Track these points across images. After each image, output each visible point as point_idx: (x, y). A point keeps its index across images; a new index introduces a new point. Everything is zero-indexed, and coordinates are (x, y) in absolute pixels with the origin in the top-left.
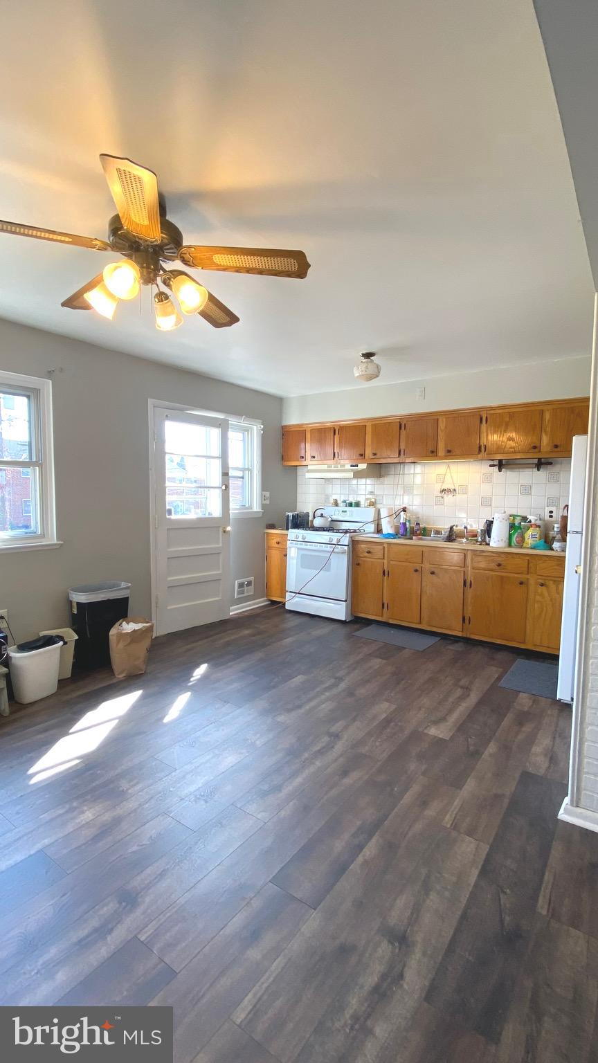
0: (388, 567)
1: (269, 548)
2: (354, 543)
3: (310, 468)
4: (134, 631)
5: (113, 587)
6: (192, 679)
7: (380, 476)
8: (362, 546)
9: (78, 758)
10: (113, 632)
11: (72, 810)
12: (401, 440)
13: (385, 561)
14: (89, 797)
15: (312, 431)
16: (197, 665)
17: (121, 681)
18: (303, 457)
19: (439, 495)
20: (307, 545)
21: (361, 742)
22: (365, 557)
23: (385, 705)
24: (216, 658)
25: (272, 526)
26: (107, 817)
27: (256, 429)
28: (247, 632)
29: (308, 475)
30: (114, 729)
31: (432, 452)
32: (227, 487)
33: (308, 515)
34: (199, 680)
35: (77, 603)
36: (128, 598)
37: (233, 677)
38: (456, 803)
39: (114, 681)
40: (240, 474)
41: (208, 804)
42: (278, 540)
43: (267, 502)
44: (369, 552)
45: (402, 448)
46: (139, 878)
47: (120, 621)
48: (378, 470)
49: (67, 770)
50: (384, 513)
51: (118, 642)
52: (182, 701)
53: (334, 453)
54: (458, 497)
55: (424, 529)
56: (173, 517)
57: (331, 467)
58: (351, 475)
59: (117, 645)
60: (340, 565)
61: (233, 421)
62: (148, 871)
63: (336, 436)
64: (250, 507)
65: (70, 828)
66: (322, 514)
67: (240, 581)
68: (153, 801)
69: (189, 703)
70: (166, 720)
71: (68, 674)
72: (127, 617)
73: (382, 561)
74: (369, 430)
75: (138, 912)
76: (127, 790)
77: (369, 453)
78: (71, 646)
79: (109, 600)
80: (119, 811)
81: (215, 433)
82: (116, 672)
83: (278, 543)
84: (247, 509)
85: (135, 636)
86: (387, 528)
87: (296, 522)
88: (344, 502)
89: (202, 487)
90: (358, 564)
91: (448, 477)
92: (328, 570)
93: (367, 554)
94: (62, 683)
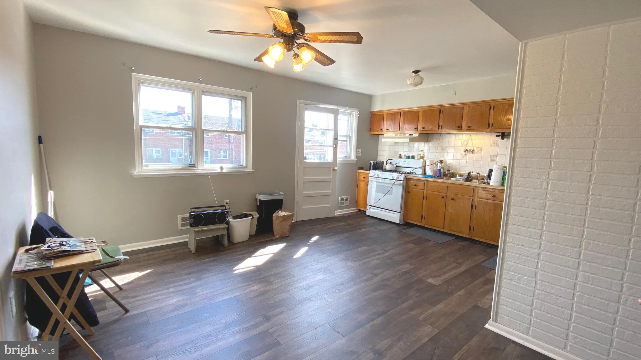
0: (426, 195)
1: (359, 180)
2: (407, 180)
3: (385, 136)
4: (284, 215)
5: (276, 194)
6: (310, 242)
7: (427, 141)
8: (411, 181)
9: (254, 266)
10: (275, 215)
11: (249, 285)
12: (440, 120)
13: (425, 191)
14: (257, 281)
15: (388, 114)
16: (314, 236)
17: (277, 239)
18: (381, 130)
19: (464, 153)
20: (380, 180)
21: (388, 280)
22: (413, 188)
23: (408, 265)
24: (323, 234)
25: (362, 168)
26: (263, 289)
27: (355, 114)
28: (343, 224)
29: (384, 140)
30: (271, 257)
31: (459, 127)
32: (336, 146)
33: (383, 163)
34: (313, 242)
35: (260, 200)
36: (283, 200)
37: (330, 242)
38: (429, 312)
39: (274, 238)
40: (345, 139)
41: (306, 292)
42: (364, 176)
43: (360, 155)
44: (415, 185)
45: (440, 124)
46: (272, 312)
47: (278, 210)
48: (426, 137)
49: (249, 270)
50: (428, 163)
51: (276, 220)
52: (303, 250)
53: (400, 127)
54: (475, 155)
55: (453, 173)
56: (307, 161)
57: (397, 135)
58: (408, 140)
59: (276, 221)
60: (398, 191)
61: (341, 109)
62: (277, 310)
63: (401, 117)
64: (350, 157)
65: (247, 291)
66: (391, 163)
67: (342, 197)
68: (283, 287)
69: (307, 252)
70: (294, 257)
71: (254, 232)
72: (282, 209)
73: (423, 191)
74: (421, 114)
75: (270, 322)
76: (273, 281)
77: (420, 128)
78: (256, 220)
79: (273, 200)
80: (268, 288)
81: (332, 116)
82: (275, 234)
83: (364, 178)
84: (348, 158)
85: (285, 218)
86: (429, 172)
87: (375, 167)
88: (405, 156)
89: (323, 145)
90: (409, 192)
91: (470, 143)
92: (391, 194)
93: (414, 187)
94: (251, 236)
